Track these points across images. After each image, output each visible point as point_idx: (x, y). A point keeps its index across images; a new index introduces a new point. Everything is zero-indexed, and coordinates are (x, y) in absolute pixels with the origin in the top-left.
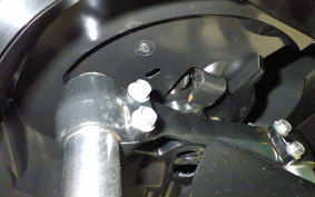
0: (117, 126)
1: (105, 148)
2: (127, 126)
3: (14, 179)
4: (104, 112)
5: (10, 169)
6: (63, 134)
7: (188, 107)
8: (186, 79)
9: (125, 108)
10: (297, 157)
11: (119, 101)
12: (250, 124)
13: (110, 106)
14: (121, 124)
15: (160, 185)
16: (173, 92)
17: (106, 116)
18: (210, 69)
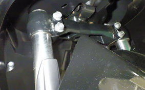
0: (50, 31)
1: (46, 39)
2: (53, 30)
3: (14, 49)
4: (44, 26)
5: (12, 46)
6: (30, 34)
7: (80, 19)
8: (79, 7)
9: (52, 23)
10: (121, 37)
11: (50, 21)
12: (105, 24)
13: (46, 23)
14: (51, 30)
15: (70, 49)
16: (73, 13)
17: (45, 27)
18: (88, 3)
